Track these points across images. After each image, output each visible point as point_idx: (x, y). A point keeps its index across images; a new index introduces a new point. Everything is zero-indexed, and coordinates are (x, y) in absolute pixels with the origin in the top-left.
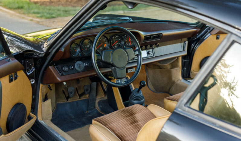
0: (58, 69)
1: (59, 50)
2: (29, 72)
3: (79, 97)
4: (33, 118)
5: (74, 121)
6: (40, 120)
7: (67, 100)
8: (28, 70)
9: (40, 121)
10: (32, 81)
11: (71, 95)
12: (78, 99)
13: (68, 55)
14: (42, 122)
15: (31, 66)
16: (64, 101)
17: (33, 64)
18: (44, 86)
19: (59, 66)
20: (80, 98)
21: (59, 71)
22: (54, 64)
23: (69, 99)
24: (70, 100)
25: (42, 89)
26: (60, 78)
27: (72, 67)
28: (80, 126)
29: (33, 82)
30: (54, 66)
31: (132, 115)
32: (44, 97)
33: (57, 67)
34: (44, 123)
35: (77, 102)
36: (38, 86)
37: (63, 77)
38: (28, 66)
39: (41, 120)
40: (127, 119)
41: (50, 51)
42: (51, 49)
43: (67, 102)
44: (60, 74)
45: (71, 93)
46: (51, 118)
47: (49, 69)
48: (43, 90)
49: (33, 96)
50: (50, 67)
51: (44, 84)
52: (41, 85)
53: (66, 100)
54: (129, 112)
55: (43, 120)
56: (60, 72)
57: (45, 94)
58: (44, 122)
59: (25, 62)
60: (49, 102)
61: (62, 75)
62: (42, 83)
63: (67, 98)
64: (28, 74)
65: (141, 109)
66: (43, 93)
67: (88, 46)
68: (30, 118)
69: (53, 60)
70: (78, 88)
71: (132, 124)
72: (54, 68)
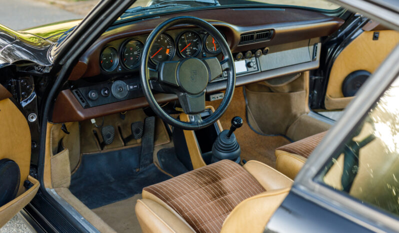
0: (79, 95)
1: (78, 61)
2: (26, 101)
3: (123, 144)
4: (33, 185)
5: (113, 186)
6: (49, 188)
7: (102, 147)
8: (24, 98)
9: (47, 189)
10: (32, 118)
11: (107, 141)
12: (123, 146)
13: (96, 71)
14: (52, 191)
15: (29, 89)
16: (95, 150)
17: (34, 85)
18: (54, 127)
19: (82, 90)
20: (125, 145)
21: (81, 99)
22: (72, 87)
23: (106, 147)
24: (107, 149)
25: (51, 131)
26: (82, 112)
27: (106, 92)
28: (123, 197)
29: (34, 120)
30: (71, 90)
31: (216, 180)
32: (57, 145)
33: (76, 92)
34: (55, 193)
35: (120, 152)
36: (43, 127)
37: (88, 110)
38: (24, 89)
39: (51, 187)
40: (206, 189)
41: (61, 63)
42: (63, 60)
43: (102, 152)
44: (84, 105)
45: (109, 136)
46: (69, 183)
47: (62, 94)
48: (53, 134)
49: (33, 144)
50: (63, 92)
51: (55, 123)
52: (49, 125)
53: (100, 149)
54: (210, 175)
55: (53, 187)
56: (83, 102)
57: (57, 140)
58: (56, 191)
59: (17, 82)
60: (65, 154)
61: (87, 107)
62: (50, 121)
63: (102, 145)
64: (24, 104)
65: (234, 170)
66: (53, 139)
67: (135, 53)
68: (28, 185)
69: (69, 79)
70: (121, 127)
71: (215, 197)
72: (72, 94)
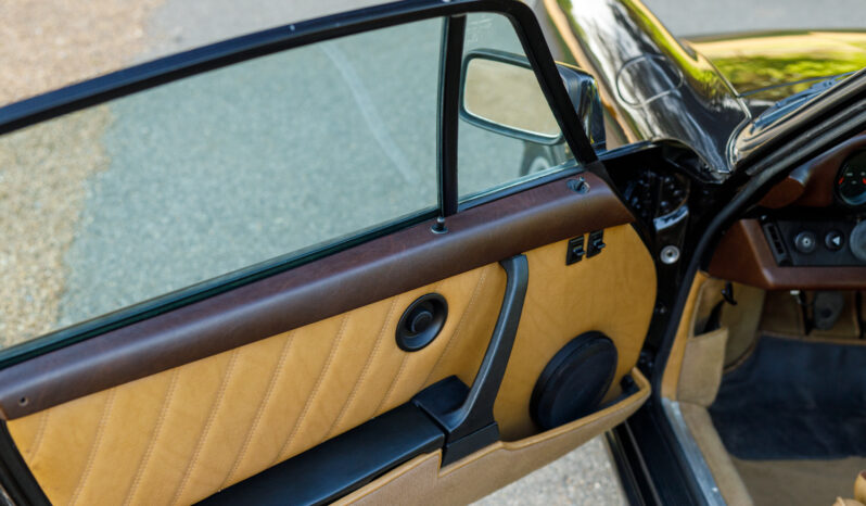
0: (774, 237)
1: (788, 175)
2: (666, 220)
4: (637, 390)
5: (807, 420)
6: (669, 397)
7: (808, 331)
8: (661, 214)
9: (665, 400)
10: (670, 255)
11: (821, 321)
12: (854, 338)
13: (821, 198)
14: (673, 408)
15: (677, 197)
16: (791, 332)
17: (688, 191)
18: (709, 282)
19: (784, 227)
20: (861, 338)
21: (777, 245)
22: (763, 218)
23: (814, 332)
25: (701, 289)
26: (772, 272)
27: (837, 241)
28: (822, 452)
29: (671, 260)
30: (762, 223)
32: (707, 314)
33: (771, 229)
34: (677, 413)
35: (845, 350)
36: (687, 277)
37: (787, 271)
38: (668, 196)
39: (674, 396)
41: (749, 173)
42: (756, 168)
43: (805, 339)
44: (780, 258)
45: (827, 313)
46: (711, 399)
47: (741, 229)
48: (704, 294)
49: (658, 305)
50: (744, 223)
51: (712, 275)
52: (699, 277)
53: (802, 331)
55: (678, 399)
56: (780, 251)
57: (710, 305)
58: (682, 410)
59: (657, 181)
60: (718, 338)
61: (786, 263)
62: (704, 269)
63: (810, 326)
64: (660, 224)
66: (703, 303)
68: (628, 387)
69: (760, 203)
72: (760, 231)
